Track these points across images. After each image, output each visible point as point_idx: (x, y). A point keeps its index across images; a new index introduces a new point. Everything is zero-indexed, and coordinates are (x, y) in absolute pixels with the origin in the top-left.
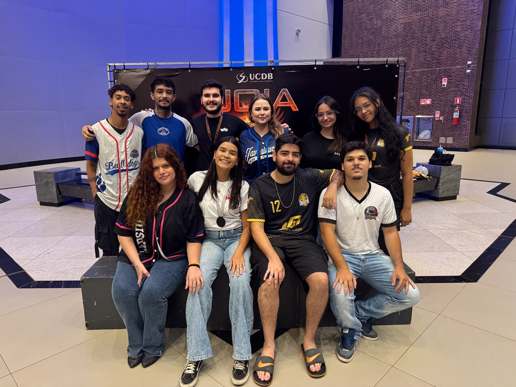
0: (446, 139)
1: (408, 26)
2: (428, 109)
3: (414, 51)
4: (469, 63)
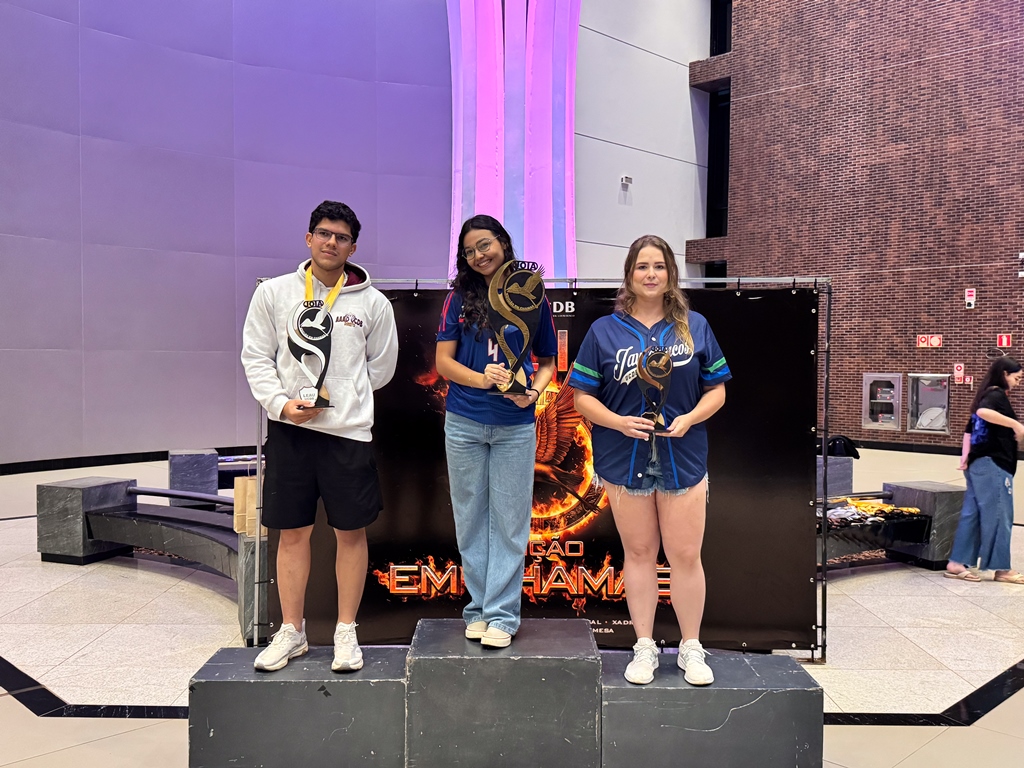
1: (877, 173)
2: (937, 359)
3: (895, 228)
4: (1022, 255)
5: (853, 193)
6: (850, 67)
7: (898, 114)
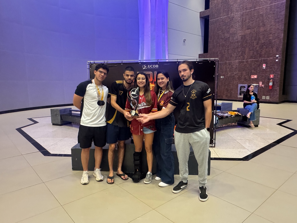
0: (266, 97)
1: (243, 37)
2: (256, 81)
3: (247, 50)
4: (277, 56)
5: (238, 42)
6: (237, 11)
7: (249, 22)
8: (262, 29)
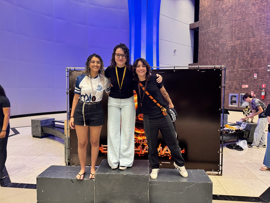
1: (233, 47)
2: (247, 90)
3: (237, 60)
4: (269, 66)
6: (227, 23)
8: (252, 40)
